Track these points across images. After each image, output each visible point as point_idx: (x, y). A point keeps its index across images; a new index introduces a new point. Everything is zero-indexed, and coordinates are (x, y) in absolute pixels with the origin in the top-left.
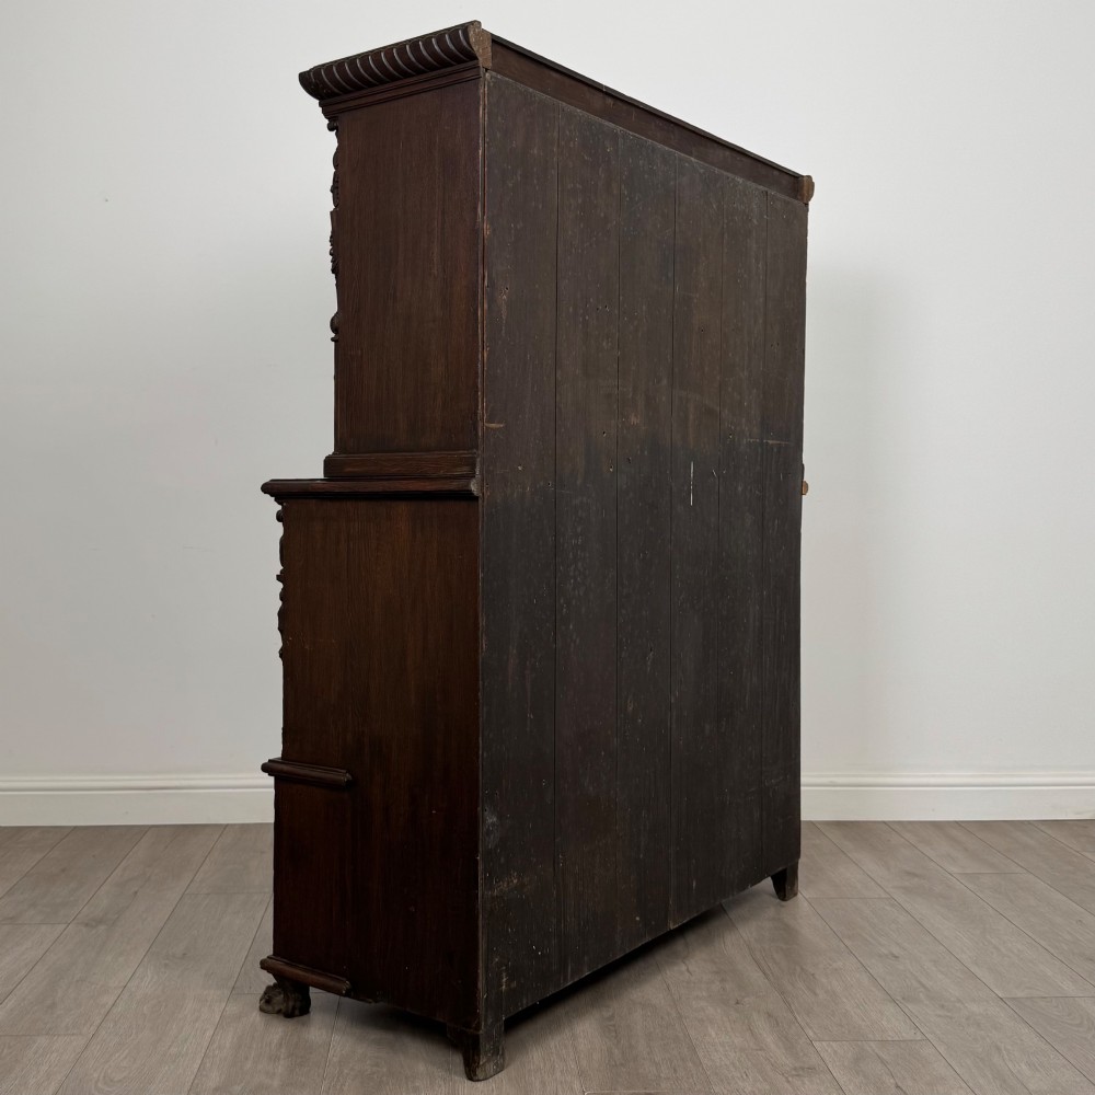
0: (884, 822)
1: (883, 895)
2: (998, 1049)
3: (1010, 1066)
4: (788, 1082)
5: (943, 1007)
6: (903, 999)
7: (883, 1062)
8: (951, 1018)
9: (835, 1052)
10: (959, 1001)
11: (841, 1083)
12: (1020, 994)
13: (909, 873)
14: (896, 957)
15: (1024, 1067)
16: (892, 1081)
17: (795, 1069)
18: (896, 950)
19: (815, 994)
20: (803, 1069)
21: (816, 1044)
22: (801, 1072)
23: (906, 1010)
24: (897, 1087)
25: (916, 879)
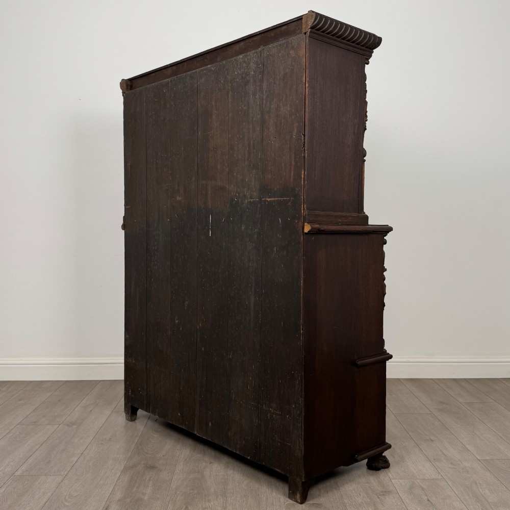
0: (432, 379)
1: (429, 412)
2: (476, 483)
3: (481, 491)
4: (379, 498)
5: (452, 463)
6: (434, 460)
7: (423, 489)
8: (455, 468)
9: (401, 484)
10: (460, 460)
11: (403, 498)
12: (488, 458)
13: (441, 402)
14: (433, 441)
15: (486, 491)
16: (426, 497)
17: (382, 492)
18: (432, 438)
19: (394, 458)
20: (386, 492)
21: (393, 481)
22: (385, 494)
23: (435, 465)
24: (428, 500)
25: (444, 405)
